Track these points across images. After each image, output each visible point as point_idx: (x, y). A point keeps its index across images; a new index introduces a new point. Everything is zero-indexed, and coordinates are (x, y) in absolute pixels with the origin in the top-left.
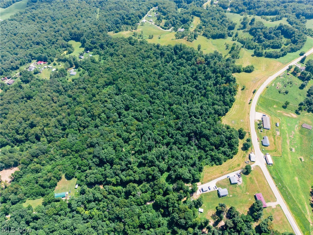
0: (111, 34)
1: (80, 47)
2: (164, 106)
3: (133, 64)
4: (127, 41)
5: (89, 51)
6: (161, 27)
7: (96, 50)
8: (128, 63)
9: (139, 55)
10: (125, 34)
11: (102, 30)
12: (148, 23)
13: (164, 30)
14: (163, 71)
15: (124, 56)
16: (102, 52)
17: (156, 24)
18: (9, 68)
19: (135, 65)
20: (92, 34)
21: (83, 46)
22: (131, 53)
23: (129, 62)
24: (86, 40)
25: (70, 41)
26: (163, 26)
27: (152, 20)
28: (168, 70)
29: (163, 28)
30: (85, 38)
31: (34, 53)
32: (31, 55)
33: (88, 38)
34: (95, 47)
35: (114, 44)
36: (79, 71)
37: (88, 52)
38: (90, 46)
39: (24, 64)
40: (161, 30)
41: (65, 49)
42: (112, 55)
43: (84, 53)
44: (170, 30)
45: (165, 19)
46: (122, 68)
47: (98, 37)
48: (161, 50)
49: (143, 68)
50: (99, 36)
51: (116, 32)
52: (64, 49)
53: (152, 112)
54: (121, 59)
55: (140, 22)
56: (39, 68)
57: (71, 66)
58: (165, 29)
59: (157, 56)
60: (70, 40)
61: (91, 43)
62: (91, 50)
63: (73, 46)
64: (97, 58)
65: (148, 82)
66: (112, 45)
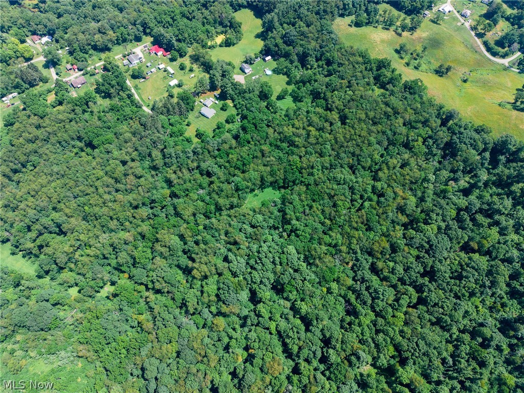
0: (342, 26)
1: (258, 36)
2: (379, 351)
3: (353, 154)
4: (371, 70)
5: (269, 57)
6: (485, 44)
7: (287, 63)
8: (342, 146)
9: (384, 133)
10: (378, 40)
11: (325, 11)
12: (455, 19)
13: (488, 55)
14: (427, 212)
15: (343, 119)
16: (298, 73)
17: (474, 28)
18: (90, 44)
19: (358, 160)
20: (295, 11)
21: (262, 36)
22: (363, 116)
23: (346, 144)
24: (277, 24)
25: (243, 10)
26: (492, 43)
27: (468, 12)
28: (443, 215)
29: (489, 49)
30: (276, 19)
31: (155, 18)
32: (145, 23)
33: (283, 20)
34: (287, 55)
35: (335, 66)
36: (223, 109)
37: (267, 59)
38: (276, 45)
39: (125, 41)
40: (481, 54)
41: (224, 29)
42: (316, 95)
43: (256, 58)
44: (506, 62)
45: (508, 19)
46: (321, 155)
47: (306, 29)
48: (454, 133)
49: (376, 178)
50: (308, 26)
51: (358, 25)
52: (220, 29)
53: (334, 348)
54: (331, 124)
55: (435, 9)
56: (149, 64)
57: (213, 88)
58: (494, 54)
59: (435, 150)
60: (245, 7)
61: (283, 37)
62: (276, 56)
63: (244, 28)
64: (278, 84)
65: (369, 229)
66: (329, 63)
